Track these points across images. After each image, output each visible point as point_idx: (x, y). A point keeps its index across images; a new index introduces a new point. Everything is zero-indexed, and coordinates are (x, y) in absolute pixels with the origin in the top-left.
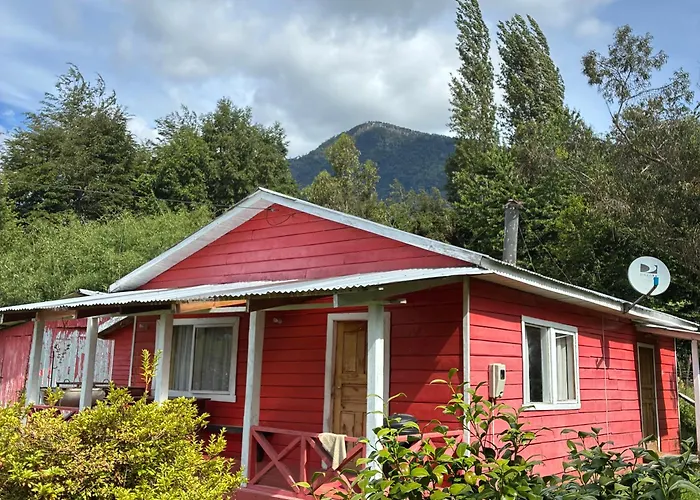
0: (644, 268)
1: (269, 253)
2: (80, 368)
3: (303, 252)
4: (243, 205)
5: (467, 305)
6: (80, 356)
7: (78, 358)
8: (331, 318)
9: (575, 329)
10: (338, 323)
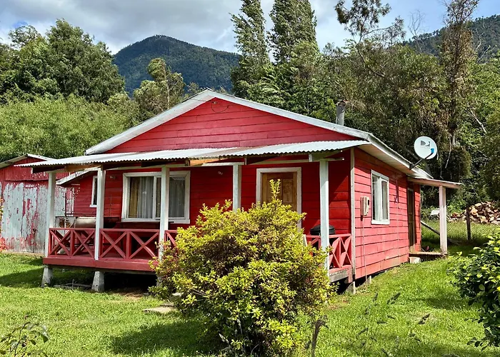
0: (423, 143)
1: (211, 130)
2: (26, 208)
3: (237, 130)
4: (195, 98)
5: (353, 163)
6: (26, 201)
7: (24, 202)
8: (259, 171)
9: (388, 178)
10: (263, 174)
